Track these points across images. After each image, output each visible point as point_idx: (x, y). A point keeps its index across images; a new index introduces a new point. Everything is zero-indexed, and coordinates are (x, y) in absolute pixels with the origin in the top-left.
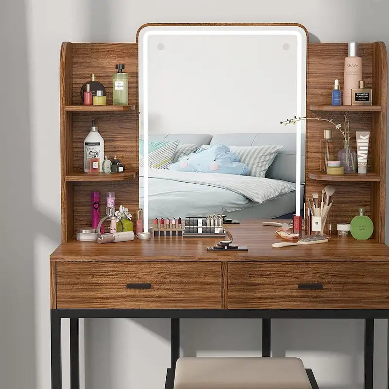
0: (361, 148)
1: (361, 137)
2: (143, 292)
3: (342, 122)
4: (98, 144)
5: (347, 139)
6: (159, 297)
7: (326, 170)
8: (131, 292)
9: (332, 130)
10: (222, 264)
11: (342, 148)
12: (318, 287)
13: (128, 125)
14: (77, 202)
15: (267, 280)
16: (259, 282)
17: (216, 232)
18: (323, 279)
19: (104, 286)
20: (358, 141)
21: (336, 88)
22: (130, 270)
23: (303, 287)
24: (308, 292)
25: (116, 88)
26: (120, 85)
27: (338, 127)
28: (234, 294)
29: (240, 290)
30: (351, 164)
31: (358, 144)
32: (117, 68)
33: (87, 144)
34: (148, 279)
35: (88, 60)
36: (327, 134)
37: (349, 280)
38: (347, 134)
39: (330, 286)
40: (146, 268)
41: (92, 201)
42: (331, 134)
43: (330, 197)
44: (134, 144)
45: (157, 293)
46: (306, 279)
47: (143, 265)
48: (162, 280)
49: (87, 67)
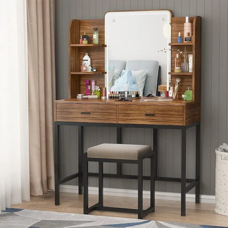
0: (190, 62)
1: (190, 57)
3: (183, 51)
4: (87, 60)
5: (185, 58)
6: (93, 118)
8: (83, 115)
10: (116, 105)
12: (153, 115)
13: (101, 53)
14: (81, 84)
15: (133, 112)
16: (130, 113)
17: (132, 97)
18: (155, 112)
19: (73, 113)
20: (189, 58)
21: (179, 36)
23: (147, 115)
25: (94, 38)
26: (95, 36)
28: (121, 117)
29: (123, 116)
30: (187, 68)
32: (94, 29)
33: (83, 60)
35: (86, 27)
36: (177, 56)
37: (165, 113)
38: (185, 56)
39: (158, 115)
41: (86, 84)
43: (178, 83)
44: (103, 61)
46: (148, 112)
49: (85, 29)
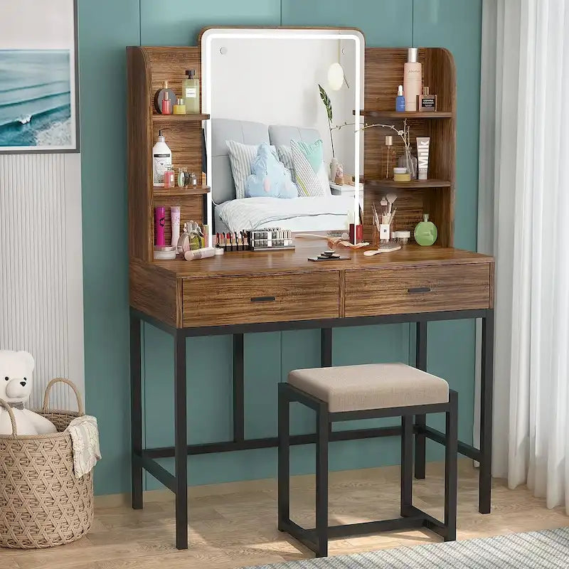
2: (267, 305)
7: (393, 177)
9: (395, 136)
11: (403, 154)
22: (254, 283)
24: (416, 296)
27: (400, 133)
31: (419, 151)
34: (271, 292)
40: (270, 281)
42: (393, 140)
45: (279, 306)
47: (266, 278)
48: (284, 292)
